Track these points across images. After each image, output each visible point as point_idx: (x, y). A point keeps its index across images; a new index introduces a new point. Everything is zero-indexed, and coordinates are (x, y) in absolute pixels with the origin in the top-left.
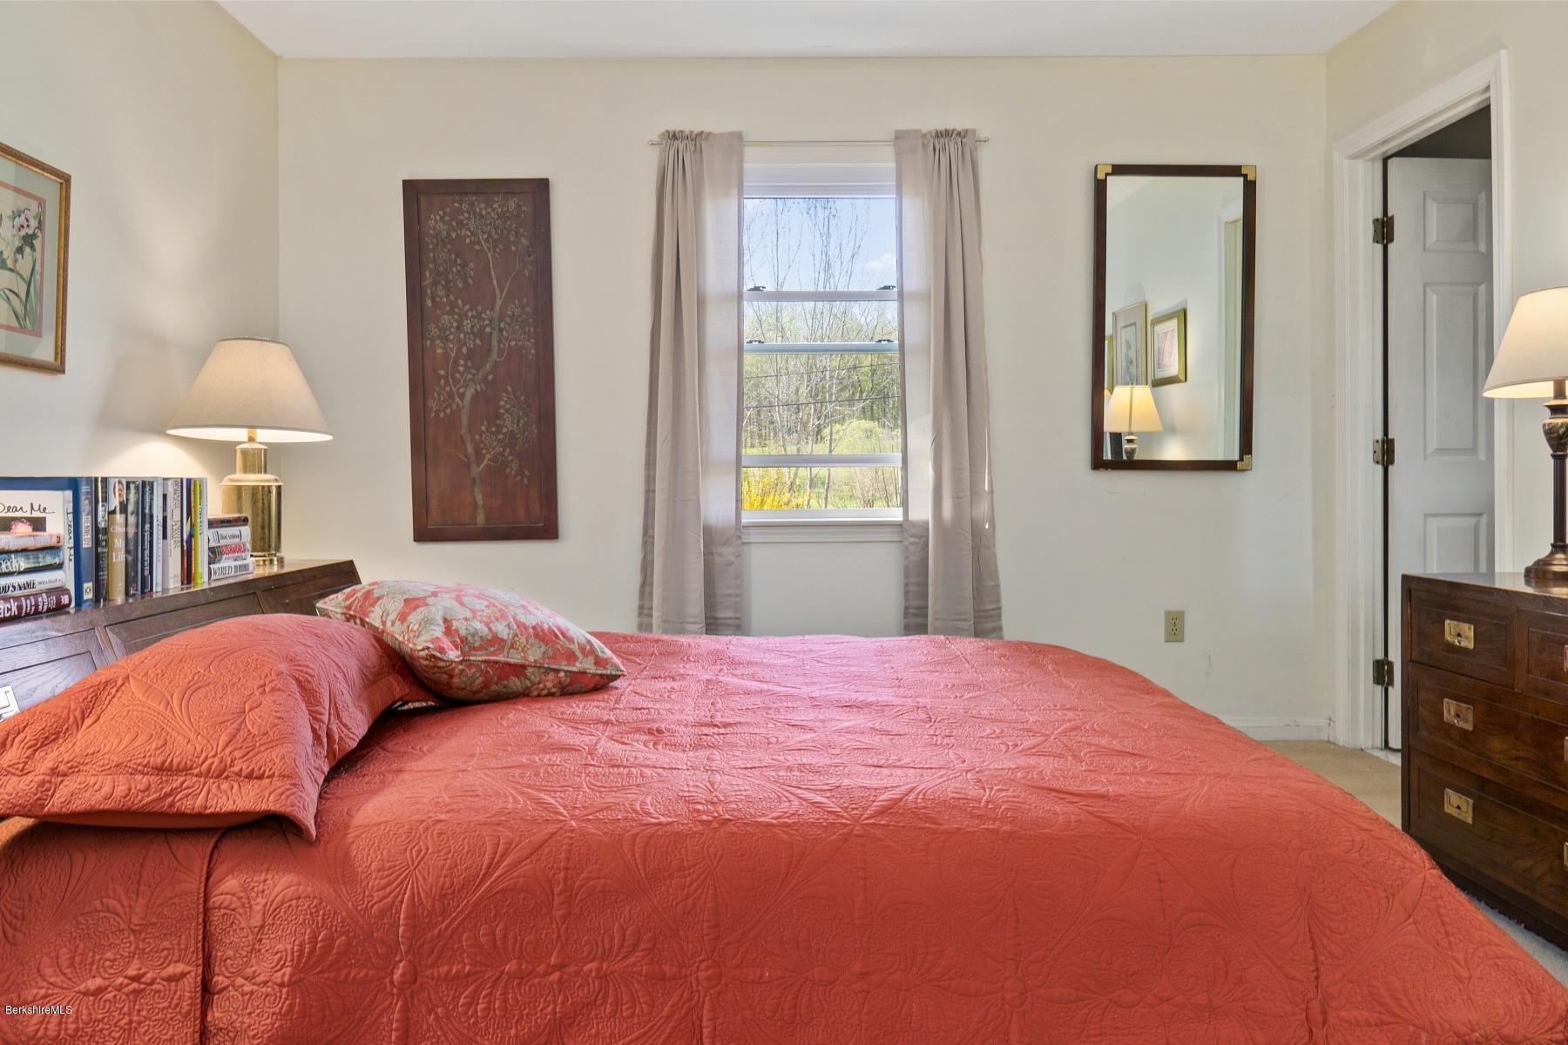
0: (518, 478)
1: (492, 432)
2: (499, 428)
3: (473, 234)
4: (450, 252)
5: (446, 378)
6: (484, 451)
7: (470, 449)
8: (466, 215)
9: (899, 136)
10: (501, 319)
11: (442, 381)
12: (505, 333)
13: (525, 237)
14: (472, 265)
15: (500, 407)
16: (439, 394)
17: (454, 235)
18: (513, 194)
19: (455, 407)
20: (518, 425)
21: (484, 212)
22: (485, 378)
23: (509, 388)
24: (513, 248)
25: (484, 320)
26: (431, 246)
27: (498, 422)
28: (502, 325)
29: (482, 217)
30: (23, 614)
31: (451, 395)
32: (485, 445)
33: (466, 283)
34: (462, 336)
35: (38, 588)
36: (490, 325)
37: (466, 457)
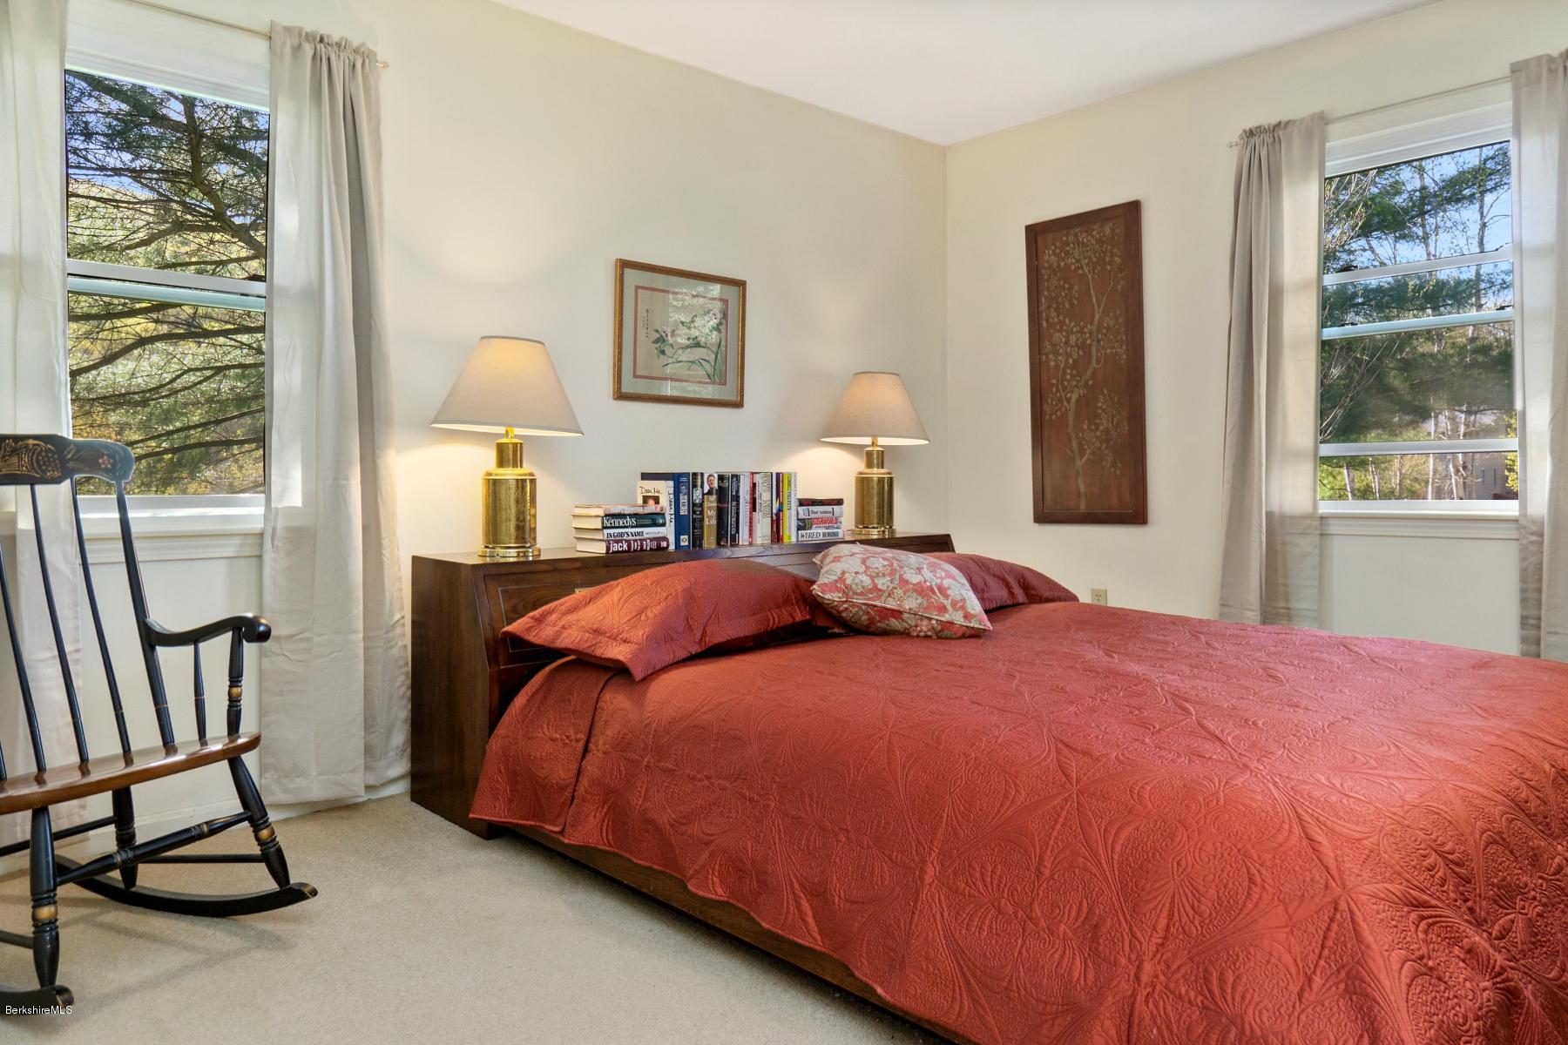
0: (1113, 470)
1: (1091, 430)
2: (1097, 426)
3: (1078, 261)
4: (1059, 280)
5: (1057, 386)
6: (1086, 447)
7: (1075, 444)
8: (1072, 245)
9: (1516, 69)
10: (1099, 331)
11: (1054, 389)
12: (1102, 343)
13: (1118, 256)
14: (1076, 288)
15: (1098, 408)
16: (1052, 400)
17: (1062, 264)
18: (1108, 220)
19: (1063, 409)
20: (1112, 423)
21: (1085, 240)
22: (1086, 385)
23: (1105, 391)
24: (1109, 268)
25: (1085, 333)
26: (1046, 277)
27: (1097, 421)
28: (1100, 336)
29: (1083, 244)
30: (632, 549)
31: (1060, 400)
32: (1086, 441)
33: (1072, 304)
34: (1069, 349)
35: (646, 536)
36: (1090, 338)
37: (1072, 451)
